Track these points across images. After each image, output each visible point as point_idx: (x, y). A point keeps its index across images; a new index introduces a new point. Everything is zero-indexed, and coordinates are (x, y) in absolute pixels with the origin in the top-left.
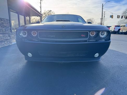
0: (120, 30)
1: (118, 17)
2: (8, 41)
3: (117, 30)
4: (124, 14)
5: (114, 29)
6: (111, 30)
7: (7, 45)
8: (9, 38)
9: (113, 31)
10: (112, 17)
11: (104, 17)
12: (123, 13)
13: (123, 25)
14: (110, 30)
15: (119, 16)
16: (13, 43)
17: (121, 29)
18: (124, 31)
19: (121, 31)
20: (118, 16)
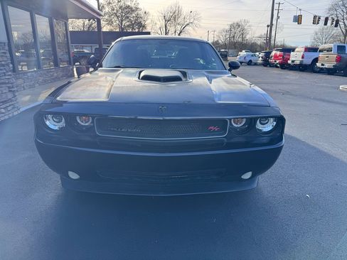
0: (316, 60)
1: (316, 20)
2: (8, 104)
3: (308, 61)
4: (331, 12)
5: (301, 59)
6: (293, 61)
7: (6, 117)
8: (10, 96)
9: (298, 62)
10: (298, 19)
11: (278, 17)
12: (330, 10)
13: (327, 46)
14: (292, 59)
15: (319, 18)
16: (22, 110)
17: (320, 59)
18: (327, 66)
19: (319, 65)
20: (315, 17)
